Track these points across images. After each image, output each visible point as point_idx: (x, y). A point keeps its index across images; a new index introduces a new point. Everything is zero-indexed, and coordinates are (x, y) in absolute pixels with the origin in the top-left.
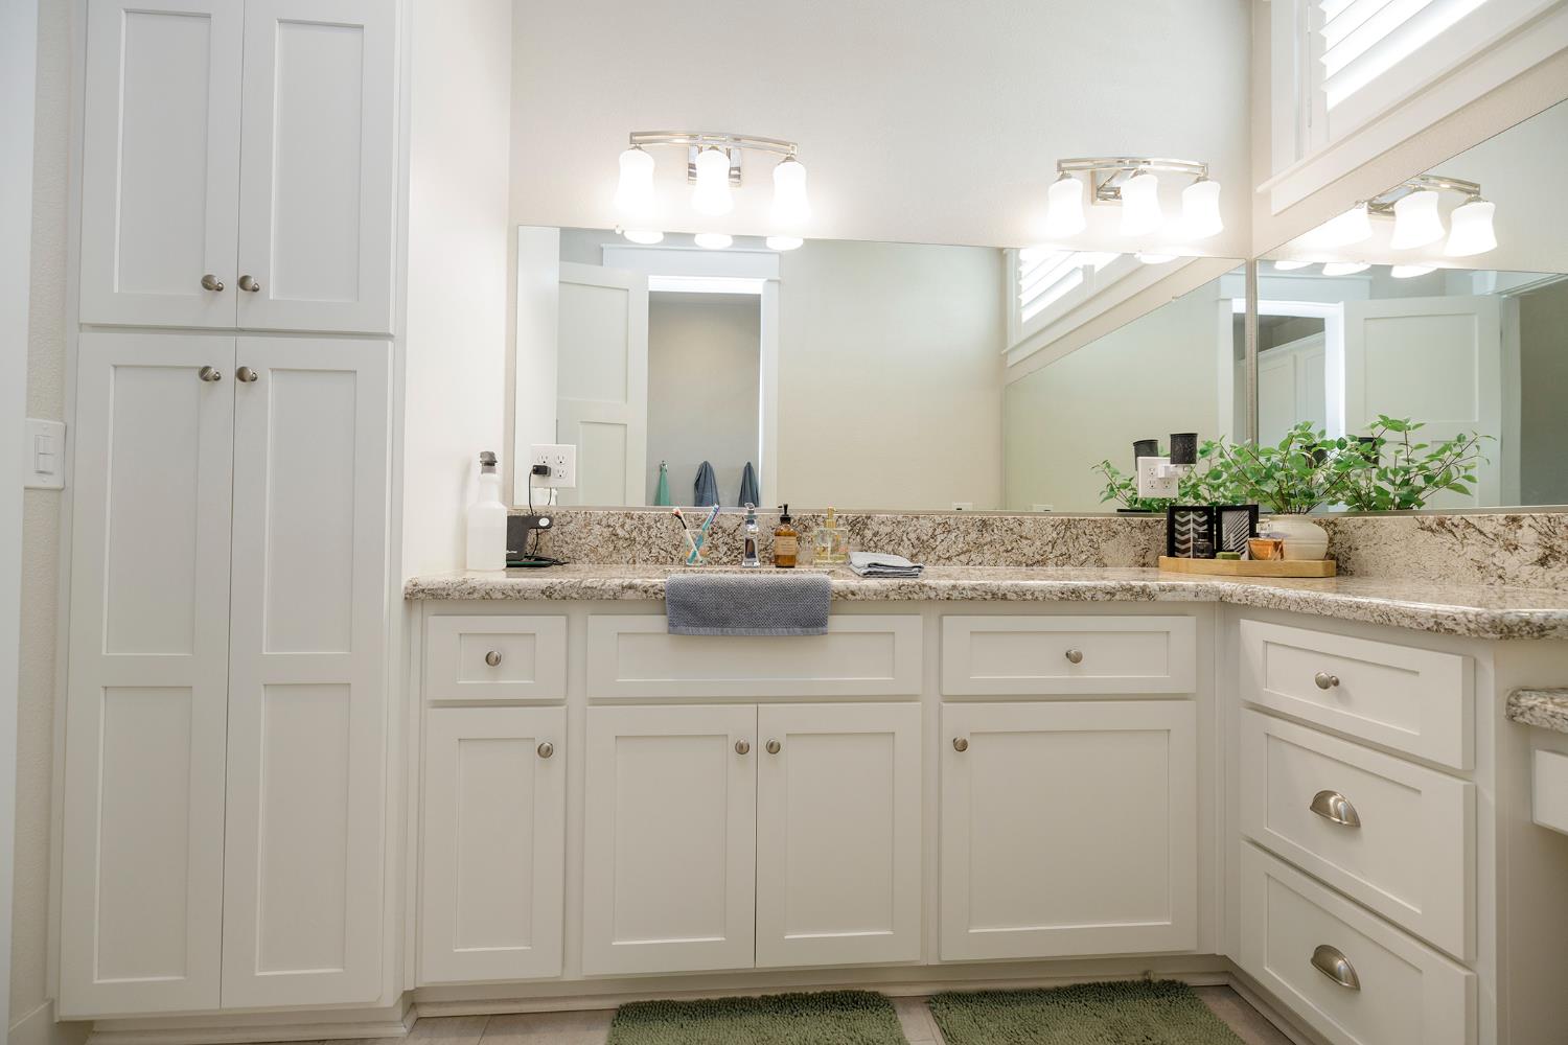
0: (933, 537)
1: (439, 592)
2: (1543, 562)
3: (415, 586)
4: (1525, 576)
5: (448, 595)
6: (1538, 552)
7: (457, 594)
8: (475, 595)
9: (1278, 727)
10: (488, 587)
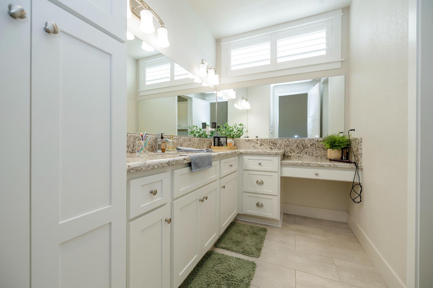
0: (183, 143)
1: (138, 168)
2: (261, 145)
3: (129, 167)
4: (259, 147)
5: (141, 169)
6: (260, 144)
7: (144, 168)
8: (150, 168)
9: (251, 172)
10: (153, 164)
